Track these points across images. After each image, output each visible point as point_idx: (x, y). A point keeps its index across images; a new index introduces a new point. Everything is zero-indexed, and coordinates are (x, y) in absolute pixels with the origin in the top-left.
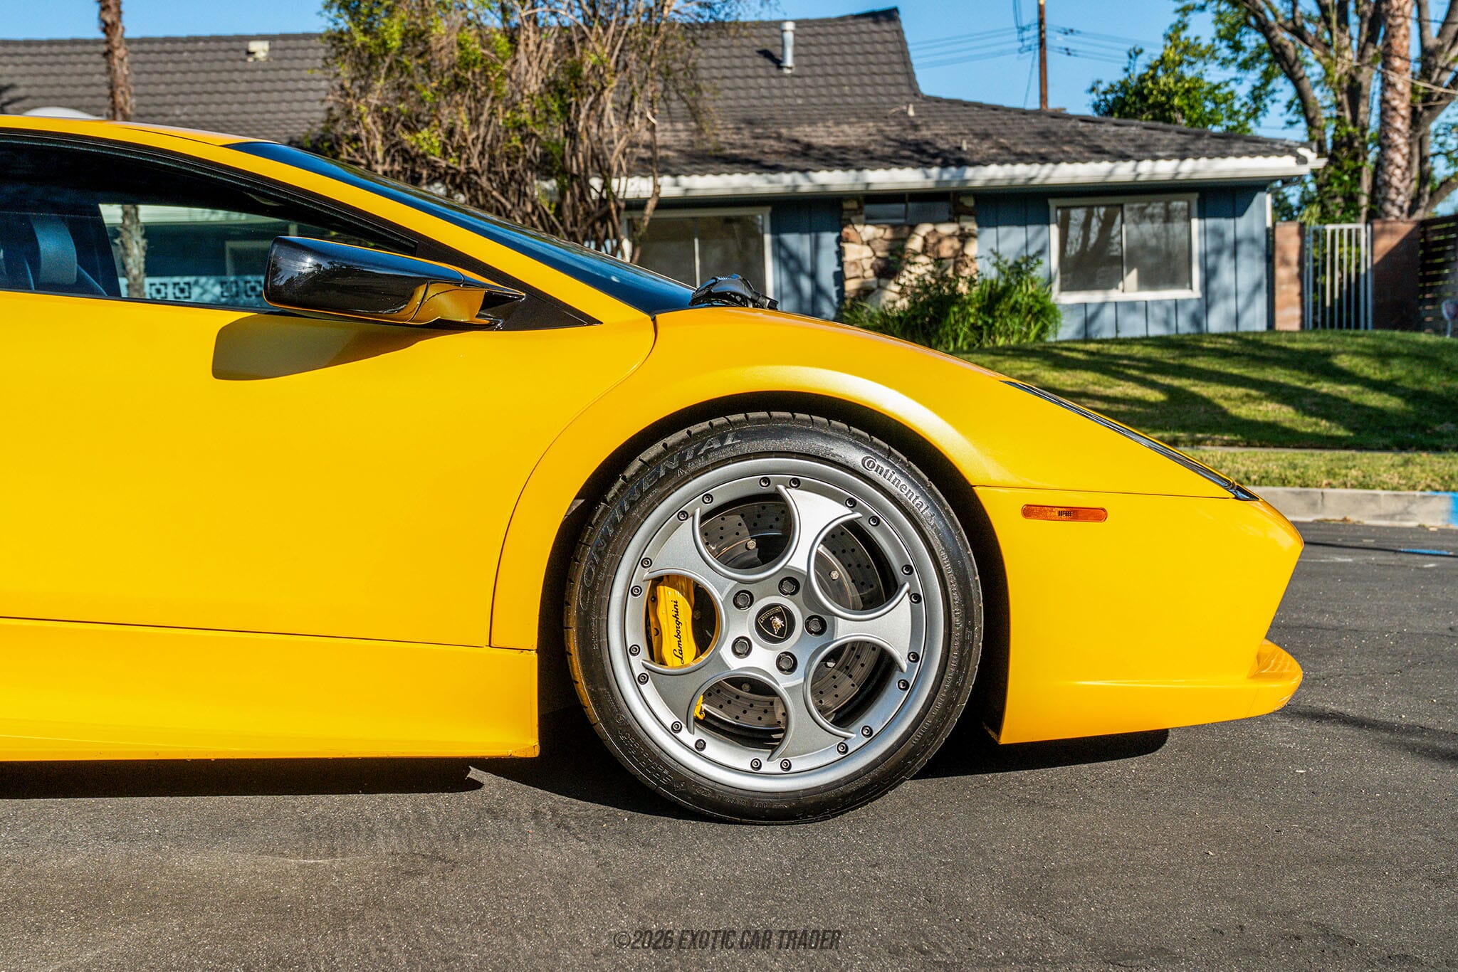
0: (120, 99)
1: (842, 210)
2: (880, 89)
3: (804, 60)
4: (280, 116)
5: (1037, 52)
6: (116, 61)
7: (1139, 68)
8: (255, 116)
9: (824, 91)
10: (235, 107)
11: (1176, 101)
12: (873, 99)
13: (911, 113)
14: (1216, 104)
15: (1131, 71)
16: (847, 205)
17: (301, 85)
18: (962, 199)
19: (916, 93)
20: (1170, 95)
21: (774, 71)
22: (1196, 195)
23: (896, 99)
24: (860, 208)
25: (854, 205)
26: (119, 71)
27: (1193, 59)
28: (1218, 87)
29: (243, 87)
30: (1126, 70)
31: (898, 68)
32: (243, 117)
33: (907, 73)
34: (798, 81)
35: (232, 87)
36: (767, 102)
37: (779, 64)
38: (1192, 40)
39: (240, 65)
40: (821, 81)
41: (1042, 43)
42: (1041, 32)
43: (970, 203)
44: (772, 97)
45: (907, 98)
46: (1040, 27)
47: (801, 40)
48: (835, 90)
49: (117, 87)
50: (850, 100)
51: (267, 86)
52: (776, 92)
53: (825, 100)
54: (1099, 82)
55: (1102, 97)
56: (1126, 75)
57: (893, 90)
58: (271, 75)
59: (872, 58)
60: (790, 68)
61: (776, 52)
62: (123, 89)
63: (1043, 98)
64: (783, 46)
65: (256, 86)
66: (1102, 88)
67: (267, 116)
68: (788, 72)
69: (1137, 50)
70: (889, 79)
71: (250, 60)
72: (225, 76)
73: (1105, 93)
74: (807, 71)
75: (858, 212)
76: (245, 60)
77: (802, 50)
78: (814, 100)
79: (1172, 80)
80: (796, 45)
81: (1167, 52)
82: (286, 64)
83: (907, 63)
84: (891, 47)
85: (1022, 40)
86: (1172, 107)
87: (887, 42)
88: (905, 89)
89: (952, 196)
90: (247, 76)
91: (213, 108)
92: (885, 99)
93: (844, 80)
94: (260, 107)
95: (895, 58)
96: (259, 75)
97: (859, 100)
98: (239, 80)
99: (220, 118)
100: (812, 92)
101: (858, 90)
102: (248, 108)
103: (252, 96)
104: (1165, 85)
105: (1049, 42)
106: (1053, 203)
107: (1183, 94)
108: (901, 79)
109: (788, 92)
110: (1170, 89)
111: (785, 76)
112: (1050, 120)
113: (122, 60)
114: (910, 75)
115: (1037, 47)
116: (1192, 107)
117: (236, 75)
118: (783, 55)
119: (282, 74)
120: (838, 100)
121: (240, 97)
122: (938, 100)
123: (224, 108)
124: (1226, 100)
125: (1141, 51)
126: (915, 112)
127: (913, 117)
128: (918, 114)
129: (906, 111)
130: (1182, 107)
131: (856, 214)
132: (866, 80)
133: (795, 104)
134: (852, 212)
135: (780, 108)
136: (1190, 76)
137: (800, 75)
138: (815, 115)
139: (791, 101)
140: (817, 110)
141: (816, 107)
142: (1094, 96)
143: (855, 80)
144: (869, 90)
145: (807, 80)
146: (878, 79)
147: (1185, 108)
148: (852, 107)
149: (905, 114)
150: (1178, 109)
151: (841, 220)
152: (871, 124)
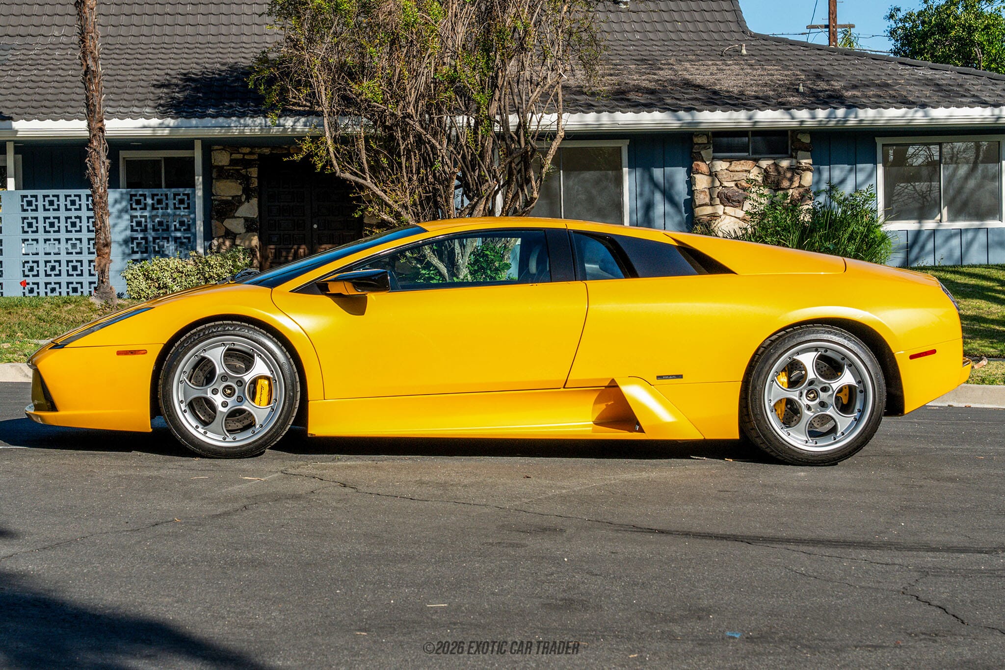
0: (89, 43)
1: (692, 144)
2: (711, 26)
6: (87, 10)
9: (659, 27)
11: (977, 37)
12: (705, 36)
13: (744, 52)
16: (696, 140)
18: (799, 136)
19: (745, 31)
20: (970, 30)
21: (612, 6)
23: (726, 36)
24: (709, 143)
25: (704, 140)
26: (90, 20)
33: (735, 11)
34: (634, 16)
40: (656, 17)
43: (806, 139)
45: (737, 36)
48: (669, 26)
49: (87, 33)
50: (684, 36)
52: (615, 27)
53: (661, 35)
54: (898, 10)
55: (900, 25)
57: (722, 27)
60: (626, 3)
62: (93, 34)
66: (900, 15)
68: (623, 6)
70: (718, 16)
73: (904, 20)
75: (705, 146)
78: (651, 36)
79: (972, 16)
86: (972, 41)
88: (733, 27)
89: (789, 133)
92: (716, 36)
93: (676, 16)
97: (691, 35)
100: (648, 27)
101: (690, 26)
106: (880, 141)
107: (983, 30)
108: (729, 16)
109: (626, 27)
110: (970, 26)
111: (622, 11)
112: (872, 61)
113: (92, 9)
114: (737, 12)
116: (991, 43)
120: (673, 36)
122: (765, 38)
126: (747, 50)
127: (746, 55)
128: (751, 52)
129: (739, 49)
130: (982, 43)
131: (705, 148)
132: (697, 16)
133: (634, 39)
134: (702, 146)
135: (622, 43)
136: (990, 11)
137: (635, 10)
138: (655, 51)
139: (630, 36)
140: (656, 45)
141: (655, 43)
142: (892, 22)
143: (687, 16)
144: (701, 26)
145: (643, 15)
146: (707, 16)
147: (985, 43)
148: (688, 43)
149: (738, 52)
150: (978, 44)
151: (692, 152)
152: (710, 63)
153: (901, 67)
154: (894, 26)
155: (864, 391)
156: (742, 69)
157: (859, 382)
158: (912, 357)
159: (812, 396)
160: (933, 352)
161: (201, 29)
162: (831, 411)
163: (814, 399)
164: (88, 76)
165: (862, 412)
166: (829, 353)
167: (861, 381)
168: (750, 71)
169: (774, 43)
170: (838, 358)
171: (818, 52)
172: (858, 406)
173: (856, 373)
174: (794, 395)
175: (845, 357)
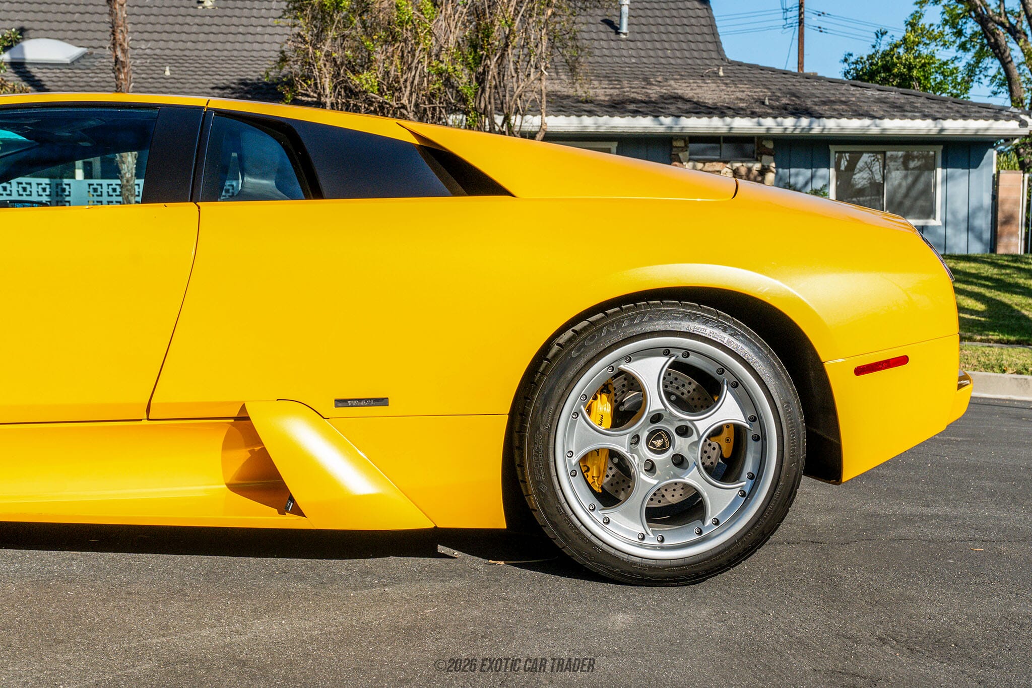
1: (672, 147)
2: (696, 54)
3: (636, 28)
4: (226, 53)
5: (797, 28)
6: (117, 6)
7: (884, 46)
8: (205, 53)
9: (652, 53)
10: (189, 45)
11: (915, 73)
12: (690, 61)
13: (721, 74)
14: (945, 76)
15: (877, 48)
16: (675, 144)
17: (241, 29)
18: (764, 143)
19: (724, 58)
20: (910, 68)
21: (613, 36)
22: (941, 147)
23: (707, 62)
24: (686, 146)
25: (681, 143)
26: (119, 15)
27: (928, 42)
28: (945, 63)
29: (195, 29)
30: (874, 47)
31: (708, 38)
32: (196, 53)
33: (716, 42)
34: (631, 45)
35: (186, 28)
36: (609, 60)
37: (617, 31)
38: (927, 26)
39: (192, 11)
40: (649, 45)
41: (801, 22)
42: (801, 14)
43: (770, 145)
44: (612, 56)
45: (717, 62)
46: (800, 9)
47: (633, 14)
48: (660, 53)
49: (118, 27)
50: (672, 61)
51: (214, 29)
52: (615, 52)
53: (653, 60)
54: (851, 55)
55: (853, 67)
56: (873, 51)
57: (705, 55)
58: (217, 20)
59: (688, 29)
60: (625, 34)
61: (616, 20)
62: (122, 28)
63: (801, 64)
64: (620, 17)
65: (206, 29)
66: (852, 59)
67: (216, 53)
68: (623, 36)
69: (883, 30)
70: (701, 46)
71: (200, 7)
72: (180, 19)
73: (856, 63)
74: (638, 37)
75: (684, 149)
76: (196, 8)
77: (634, 21)
78: (645, 60)
79: (911, 56)
80: (630, 16)
81: (909, 34)
82: (228, 12)
83: (715, 34)
84: (703, 21)
85: (786, 19)
86: (911, 78)
87: (699, 17)
88: (714, 55)
89: (756, 139)
90: (197, 20)
91: (171, 45)
92: (699, 62)
93: (667, 45)
94: (209, 46)
95: (705, 30)
96: (207, 20)
97: (679, 61)
98: (191, 24)
99: (177, 52)
100: (643, 53)
101: (678, 54)
102: (200, 46)
103: (202, 37)
104: (906, 60)
105: (806, 21)
106: (833, 149)
107: (920, 68)
108: (711, 47)
109: (625, 53)
110: (910, 63)
111: (621, 40)
112: (828, 84)
113: (122, 5)
114: (718, 43)
115: (797, 24)
116: (926, 78)
117: (189, 20)
118: (620, 24)
119: (226, 20)
120: (663, 61)
121: (193, 37)
122: (740, 64)
123: (180, 45)
124: (952, 73)
125: (887, 32)
126: (724, 72)
127: (723, 77)
128: (726, 75)
129: (717, 72)
130: (919, 78)
131: (682, 151)
132: (684, 46)
133: (630, 62)
134: (680, 149)
135: (619, 65)
136: (926, 54)
137: (633, 39)
138: (647, 71)
139: (627, 60)
140: (648, 67)
141: (647, 65)
142: (846, 65)
143: (675, 45)
144: (687, 54)
145: (639, 44)
146: (693, 46)
147: (921, 78)
148: (675, 67)
149: (716, 74)
150: (916, 79)
151: (671, 154)
152: (691, 81)
153: (852, 88)
154: (848, 68)
155: (761, 438)
156: (718, 86)
157: (752, 420)
158: (860, 371)
159: (659, 443)
160: (903, 360)
161: (266, 46)
162: (694, 478)
163: (661, 450)
164: (118, 66)
165: (756, 478)
166: (693, 360)
167: (756, 418)
168: (724, 88)
169: (747, 68)
170: (711, 369)
171: (784, 76)
172: (749, 466)
173: (746, 400)
174: (620, 443)
175: (723, 368)
